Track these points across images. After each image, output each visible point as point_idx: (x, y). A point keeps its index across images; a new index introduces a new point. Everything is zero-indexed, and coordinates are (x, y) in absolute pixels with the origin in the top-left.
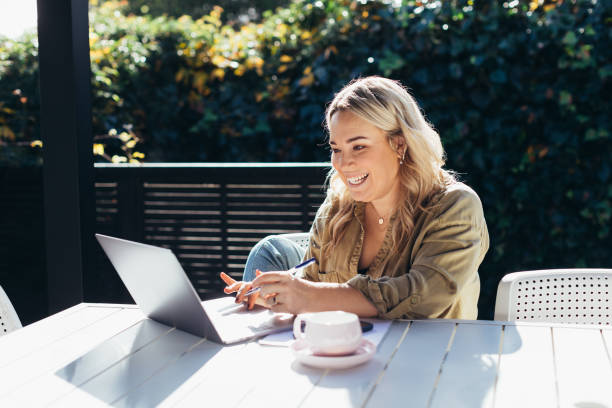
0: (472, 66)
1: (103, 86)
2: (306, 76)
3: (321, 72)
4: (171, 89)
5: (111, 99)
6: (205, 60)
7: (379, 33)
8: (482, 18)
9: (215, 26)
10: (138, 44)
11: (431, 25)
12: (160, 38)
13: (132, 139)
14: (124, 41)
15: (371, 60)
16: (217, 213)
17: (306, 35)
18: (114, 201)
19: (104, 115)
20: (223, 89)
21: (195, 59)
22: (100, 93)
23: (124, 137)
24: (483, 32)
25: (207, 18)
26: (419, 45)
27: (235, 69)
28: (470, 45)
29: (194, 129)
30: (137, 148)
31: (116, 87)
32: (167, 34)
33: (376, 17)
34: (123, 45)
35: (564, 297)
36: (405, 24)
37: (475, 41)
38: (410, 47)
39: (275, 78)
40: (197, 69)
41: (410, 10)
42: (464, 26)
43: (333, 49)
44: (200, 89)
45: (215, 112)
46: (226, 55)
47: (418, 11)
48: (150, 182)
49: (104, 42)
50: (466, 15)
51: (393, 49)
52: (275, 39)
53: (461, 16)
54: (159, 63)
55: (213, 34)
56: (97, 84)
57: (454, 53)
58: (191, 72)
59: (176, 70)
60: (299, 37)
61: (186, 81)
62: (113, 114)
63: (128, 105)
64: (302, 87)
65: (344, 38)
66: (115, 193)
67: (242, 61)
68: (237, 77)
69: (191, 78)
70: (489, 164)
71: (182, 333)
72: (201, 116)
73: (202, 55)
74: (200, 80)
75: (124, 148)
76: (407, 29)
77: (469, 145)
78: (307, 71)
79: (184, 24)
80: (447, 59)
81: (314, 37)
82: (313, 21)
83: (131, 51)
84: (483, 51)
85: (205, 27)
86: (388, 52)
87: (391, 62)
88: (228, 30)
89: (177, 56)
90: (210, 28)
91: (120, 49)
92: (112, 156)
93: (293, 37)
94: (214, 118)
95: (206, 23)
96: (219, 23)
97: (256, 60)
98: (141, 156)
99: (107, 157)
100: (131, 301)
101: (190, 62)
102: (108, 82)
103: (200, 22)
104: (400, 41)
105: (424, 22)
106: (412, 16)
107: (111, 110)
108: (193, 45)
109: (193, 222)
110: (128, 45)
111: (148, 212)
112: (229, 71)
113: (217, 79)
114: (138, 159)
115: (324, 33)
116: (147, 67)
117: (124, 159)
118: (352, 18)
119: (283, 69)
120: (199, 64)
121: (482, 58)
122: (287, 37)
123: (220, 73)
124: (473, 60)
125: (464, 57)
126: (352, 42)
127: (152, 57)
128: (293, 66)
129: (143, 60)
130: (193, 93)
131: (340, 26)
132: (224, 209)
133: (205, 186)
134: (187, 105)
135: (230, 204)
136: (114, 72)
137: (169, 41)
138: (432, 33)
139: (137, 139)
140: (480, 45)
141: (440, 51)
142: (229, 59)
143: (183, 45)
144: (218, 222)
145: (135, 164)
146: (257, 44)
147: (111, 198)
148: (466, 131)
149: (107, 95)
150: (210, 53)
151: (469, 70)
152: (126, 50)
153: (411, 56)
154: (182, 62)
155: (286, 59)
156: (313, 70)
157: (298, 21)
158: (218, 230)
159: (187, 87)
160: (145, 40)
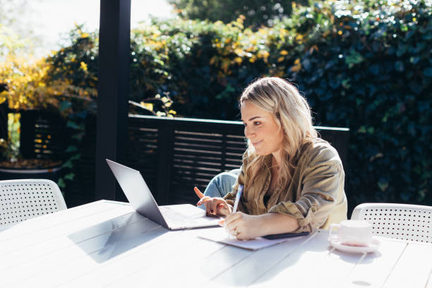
0: (411, 64)
1: (158, 66)
2: (297, 65)
3: (307, 62)
4: (206, 69)
5: (163, 74)
6: (231, 51)
7: (348, 38)
8: (422, 30)
9: (239, 28)
10: (186, 39)
11: (384, 34)
12: (201, 35)
13: (169, 102)
14: (176, 36)
15: (341, 56)
16: (220, 153)
17: (300, 37)
18: (156, 141)
19: (159, 85)
20: (241, 71)
21: (223, 49)
22: (157, 71)
23: (165, 100)
24: (421, 40)
25: (234, 23)
26: (376, 48)
27: (250, 58)
28: (411, 49)
29: (219, 97)
30: (172, 108)
31: (167, 67)
32: (206, 33)
33: (347, 27)
34: (175, 40)
35: (400, 222)
36: (367, 33)
37: (415, 46)
38: (369, 49)
39: (274, 65)
40: (224, 57)
41: (371, 23)
42: (408, 35)
43: (316, 48)
44: (226, 71)
45: (233, 86)
46: (245, 48)
47: (376, 24)
48: (179, 130)
49: (163, 37)
50: (410, 28)
51: (357, 50)
52: (278, 39)
53: (406, 29)
54: (200, 52)
55: (237, 34)
56: (155, 64)
57: (399, 54)
58: (221, 58)
59: (211, 57)
60: (295, 38)
61: (217, 65)
62: (164, 84)
63: (175, 78)
64: (293, 72)
65: (324, 40)
66: (156, 135)
67: (255, 53)
68: (251, 63)
69: (220, 62)
70: (419, 133)
71: (150, 221)
72: (224, 88)
73: (228, 48)
74: (226, 64)
75: (163, 107)
76: (369, 36)
77: (405, 119)
78: (297, 61)
79: (218, 26)
80: (394, 58)
81: (304, 38)
82: (306, 27)
83: (181, 43)
84: (420, 53)
85: (232, 29)
86: (353, 52)
87: (355, 58)
88: (248, 31)
89: (212, 48)
90: (236, 29)
91: (173, 42)
92: (156, 112)
93: (291, 38)
94: (233, 90)
95: (233, 26)
96: (242, 27)
97: (265, 53)
98: (174, 112)
99: (154, 113)
100: (126, 201)
101: (220, 52)
102: (162, 63)
103: (229, 25)
104: (362, 44)
105: (379, 31)
106: (372, 27)
107: (164, 81)
108: (224, 40)
109: (204, 157)
110: (179, 39)
111: (176, 149)
112: (246, 59)
113: (236, 64)
114: (172, 114)
115: (311, 36)
116: (190, 53)
117: (164, 114)
118: (331, 27)
119: (281, 59)
120: (226, 53)
121: (418, 59)
122: (287, 39)
123: (239, 60)
124: (412, 60)
125: (406, 57)
126: (329, 43)
127: (195, 48)
128: (288, 58)
129: (189, 49)
130: (220, 73)
131: (322, 32)
132: (224, 151)
133: (213, 135)
134: (216, 80)
135: (228, 148)
136: (166, 57)
137: (208, 38)
138: (385, 39)
139: (172, 102)
140: (417, 50)
141: (389, 52)
142: (246, 51)
143: (217, 40)
144: (220, 159)
145: (171, 117)
146: (267, 42)
147: (153, 138)
148: (404, 109)
149: (161, 72)
150: (234, 46)
151: (409, 67)
152: (177, 43)
153: (369, 55)
154: (215, 52)
155: (284, 53)
156: (301, 61)
157: (296, 27)
158: (219, 164)
159: (217, 68)
160: (192, 36)
